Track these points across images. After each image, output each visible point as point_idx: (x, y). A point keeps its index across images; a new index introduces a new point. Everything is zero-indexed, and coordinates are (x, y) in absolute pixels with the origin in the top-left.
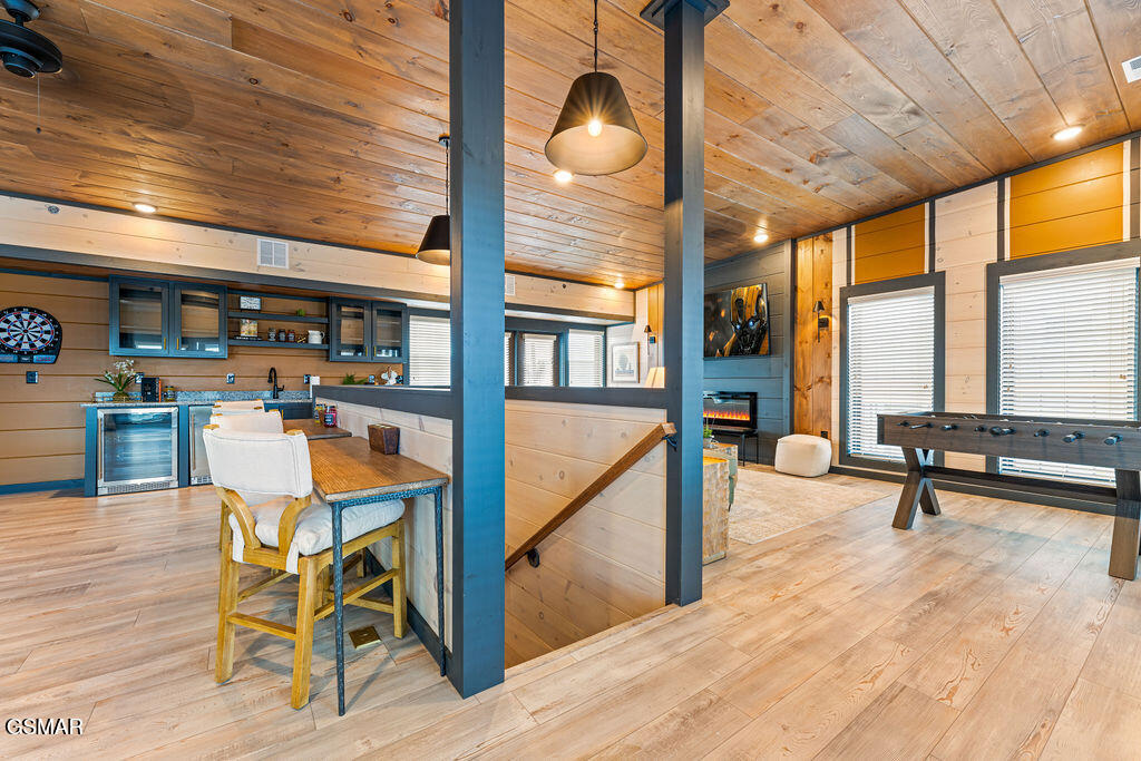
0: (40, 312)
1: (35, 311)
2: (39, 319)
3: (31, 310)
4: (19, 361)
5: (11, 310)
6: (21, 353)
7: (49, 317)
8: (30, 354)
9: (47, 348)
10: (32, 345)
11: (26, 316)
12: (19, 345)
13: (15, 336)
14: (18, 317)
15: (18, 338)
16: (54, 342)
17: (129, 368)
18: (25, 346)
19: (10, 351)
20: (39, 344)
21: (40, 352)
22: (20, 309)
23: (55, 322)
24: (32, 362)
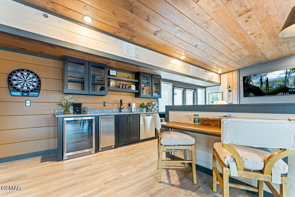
0: (32, 72)
1: (29, 72)
2: (31, 76)
3: (28, 71)
4: (22, 95)
5: (18, 71)
6: (23, 91)
7: (35, 75)
8: (27, 92)
9: (35, 89)
10: (28, 88)
11: (25, 74)
12: (22, 87)
13: (20, 83)
14: (22, 74)
15: (22, 84)
16: (38, 87)
17: (70, 99)
18: (25, 88)
19: (18, 90)
20: (31, 87)
21: (32, 91)
22: (23, 70)
23: (38, 77)
24: (28, 96)
